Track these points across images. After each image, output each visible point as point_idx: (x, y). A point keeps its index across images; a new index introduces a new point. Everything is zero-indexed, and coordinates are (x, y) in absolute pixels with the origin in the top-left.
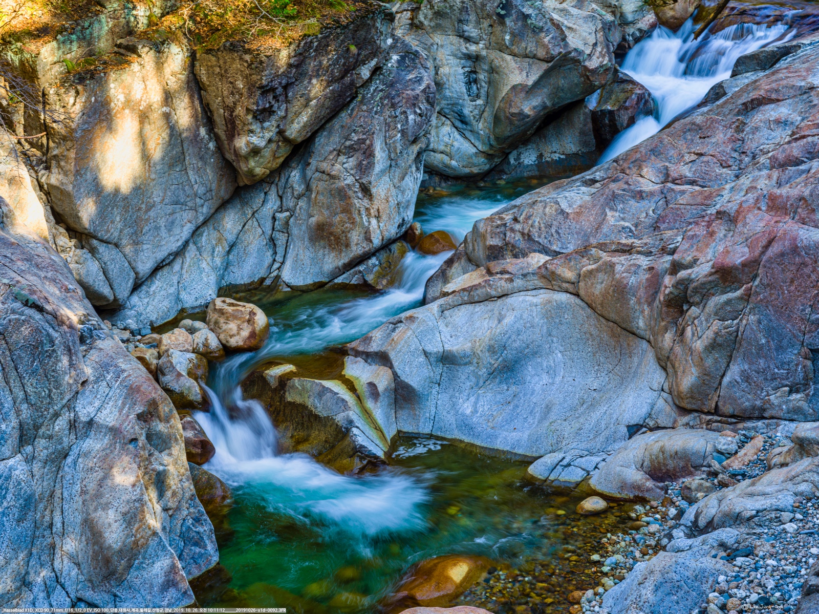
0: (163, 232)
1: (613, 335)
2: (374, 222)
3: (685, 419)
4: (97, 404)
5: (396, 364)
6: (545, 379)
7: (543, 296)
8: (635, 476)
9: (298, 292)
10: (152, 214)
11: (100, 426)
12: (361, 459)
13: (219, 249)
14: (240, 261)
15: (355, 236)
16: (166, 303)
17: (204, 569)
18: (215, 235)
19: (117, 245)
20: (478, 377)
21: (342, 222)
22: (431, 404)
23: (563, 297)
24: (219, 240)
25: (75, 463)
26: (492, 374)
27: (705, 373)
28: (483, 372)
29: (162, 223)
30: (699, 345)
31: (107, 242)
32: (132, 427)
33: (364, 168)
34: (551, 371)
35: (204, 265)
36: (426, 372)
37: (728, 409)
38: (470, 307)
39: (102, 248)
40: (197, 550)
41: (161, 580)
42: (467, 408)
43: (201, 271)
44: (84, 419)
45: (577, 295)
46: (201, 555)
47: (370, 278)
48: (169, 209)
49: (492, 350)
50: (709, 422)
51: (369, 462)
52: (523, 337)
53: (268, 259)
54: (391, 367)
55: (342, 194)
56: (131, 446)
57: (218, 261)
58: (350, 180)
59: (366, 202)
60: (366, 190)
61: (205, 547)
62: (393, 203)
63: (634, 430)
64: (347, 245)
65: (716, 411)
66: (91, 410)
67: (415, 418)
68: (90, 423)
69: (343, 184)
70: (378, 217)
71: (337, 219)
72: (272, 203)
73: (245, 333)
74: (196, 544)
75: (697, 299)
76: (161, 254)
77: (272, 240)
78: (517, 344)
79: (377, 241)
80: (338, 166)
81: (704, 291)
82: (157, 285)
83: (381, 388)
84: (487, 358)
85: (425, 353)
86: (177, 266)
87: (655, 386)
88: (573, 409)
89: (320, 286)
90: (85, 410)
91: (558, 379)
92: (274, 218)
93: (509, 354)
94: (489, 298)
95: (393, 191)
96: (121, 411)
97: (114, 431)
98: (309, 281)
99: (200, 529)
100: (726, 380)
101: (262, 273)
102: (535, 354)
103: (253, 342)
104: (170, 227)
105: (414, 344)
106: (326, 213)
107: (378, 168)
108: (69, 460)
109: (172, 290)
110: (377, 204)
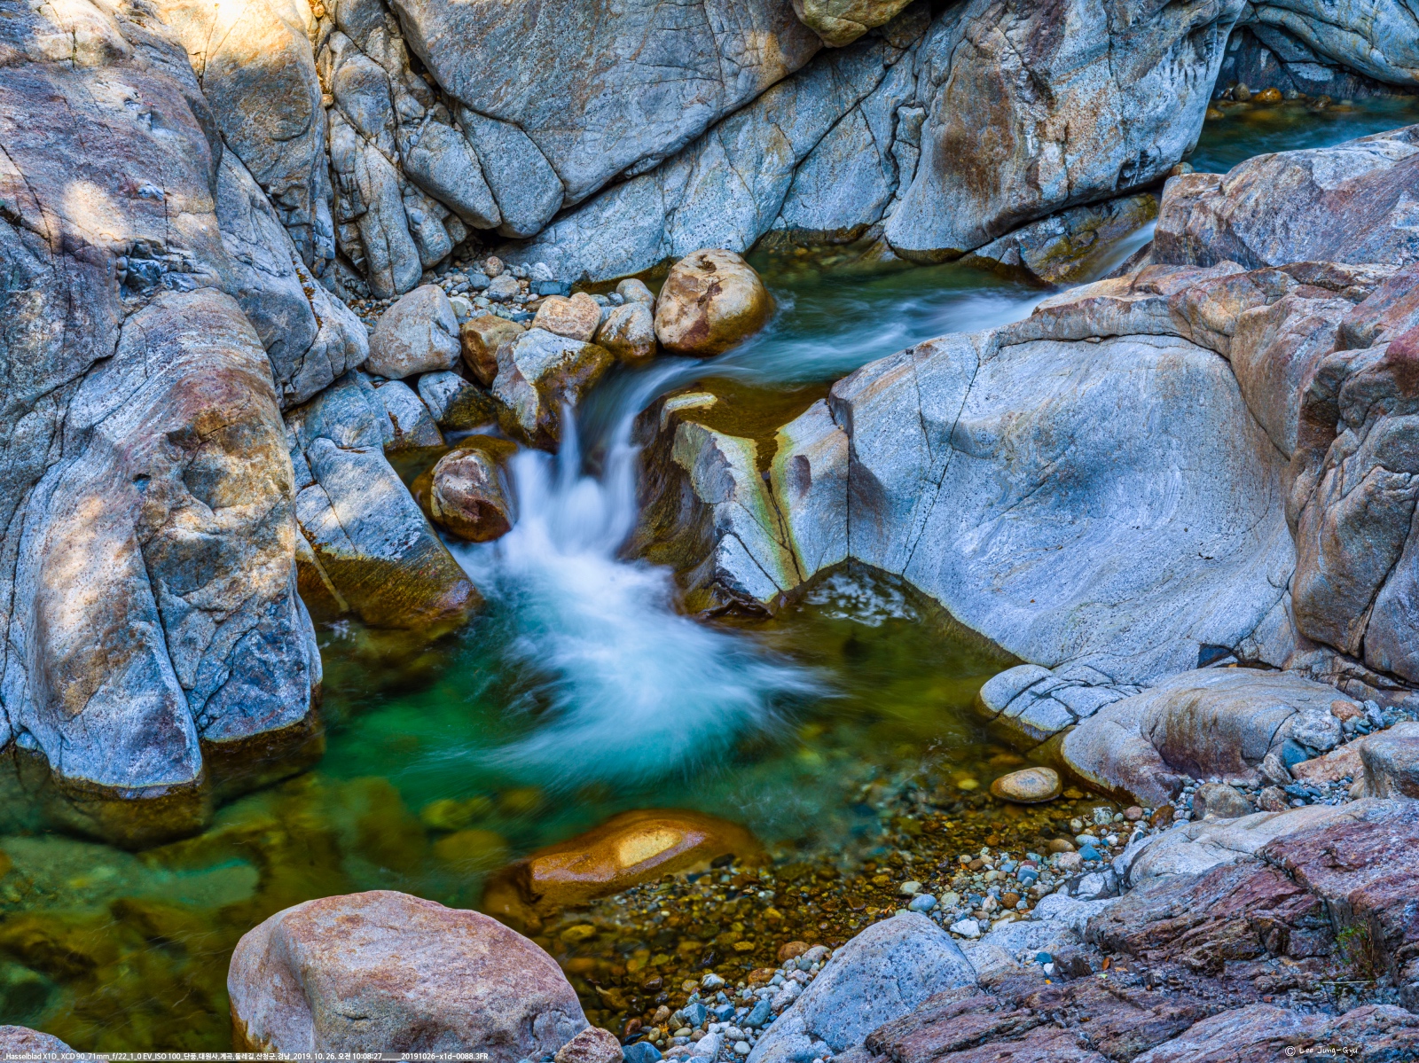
0: (634, 114)
1: (1263, 457)
2: (1052, 151)
3: (1306, 658)
4: (113, 401)
5: (858, 431)
6: (1142, 516)
7: (1175, 349)
8: (1129, 745)
9: (910, 262)
10: (610, 77)
11: (103, 442)
12: (722, 595)
13: (772, 160)
14: (820, 191)
15: (1010, 173)
16: (629, 244)
17: (261, 728)
18: (768, 131)
19: (520, 126)
20: (1007, 487)
21: (992, 142)
22: (915, 519)
23: (1204, 360)
24: (776, 144)
25: (49, 495)
26: (1040, 486)
27: (1342, 572)
28: (1019, 478)
29: (633, 96)
30: (1338, 511)
31: (496, 118)
32: (151, 454)
33: (1042, 43)
34: (1155, 504)
35: (734, 184)
36: (915, 456)
37: (1379, 656)
38: (1052, 346)
39: (483, 129)
40: (254, 692)
41: (135, 728)
42: (969, 542)
43: (726, 194)
44: (77, 422)
45: (1227, 360)
46: (259, 703)
47: (1034, 259)
48: (652, 72)
49: (1042, 438)
50: (1345, 675)
51: (733, 605)
52: (1113, 424)
53: (880, 190)
54: (849, 433)
55: (994, 88)
56: (134, 487)
57: (767, 181)
58: (1012, 64)
59: (1039, 111)
60: (1040, 87)
61: (273, 689)
62: (1108, 117)
63: (1211, 655)
64: (996, 189)
65: (1360, 656)
66: (97, 410)
67: (882, 539)
68: (88, 434)
69: (1000, 67)
70: (1064, 142)
71: (983, 135)
72: (899, 86)
73: (688, 323)
74: (256, 681)
75: (1353, 414)
76: (623, 154)
77: (891, 157)
78: (1099, 437)
79: (1052, 187)
80: (997, 33)
81: (1370, 402)
82: (618, 207)
83: (817, 470)
84: (1031, 453)
85: (923, 422)
86: (674, 179)
87: (1276, 579)
88: (1144, 587)
89: (951, 256)
90: (85, 408)
91: (1163, 521)
92: (895, 116)
93: (1079, 454)
94: (1085, 337)
95: (1115, 97)
96: (144, 422)
97: (119, 454)
98: (930, 244)
99: (272, 657)
100: (1384, 595)
101: (863, 215)
102: (1132, 462)
103: (700, 341)
104: (651, 106)
105: (908, 400)
106: (966, 120)
107: (1069, 47)
108: (40, 489)
109: (647, 221)
110: (1063, 117)
